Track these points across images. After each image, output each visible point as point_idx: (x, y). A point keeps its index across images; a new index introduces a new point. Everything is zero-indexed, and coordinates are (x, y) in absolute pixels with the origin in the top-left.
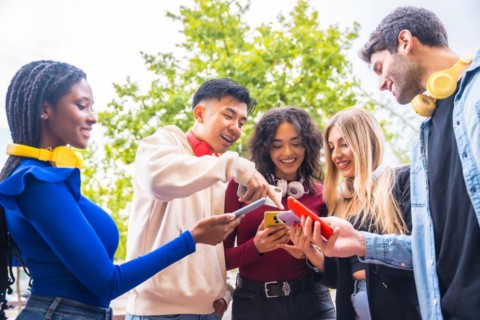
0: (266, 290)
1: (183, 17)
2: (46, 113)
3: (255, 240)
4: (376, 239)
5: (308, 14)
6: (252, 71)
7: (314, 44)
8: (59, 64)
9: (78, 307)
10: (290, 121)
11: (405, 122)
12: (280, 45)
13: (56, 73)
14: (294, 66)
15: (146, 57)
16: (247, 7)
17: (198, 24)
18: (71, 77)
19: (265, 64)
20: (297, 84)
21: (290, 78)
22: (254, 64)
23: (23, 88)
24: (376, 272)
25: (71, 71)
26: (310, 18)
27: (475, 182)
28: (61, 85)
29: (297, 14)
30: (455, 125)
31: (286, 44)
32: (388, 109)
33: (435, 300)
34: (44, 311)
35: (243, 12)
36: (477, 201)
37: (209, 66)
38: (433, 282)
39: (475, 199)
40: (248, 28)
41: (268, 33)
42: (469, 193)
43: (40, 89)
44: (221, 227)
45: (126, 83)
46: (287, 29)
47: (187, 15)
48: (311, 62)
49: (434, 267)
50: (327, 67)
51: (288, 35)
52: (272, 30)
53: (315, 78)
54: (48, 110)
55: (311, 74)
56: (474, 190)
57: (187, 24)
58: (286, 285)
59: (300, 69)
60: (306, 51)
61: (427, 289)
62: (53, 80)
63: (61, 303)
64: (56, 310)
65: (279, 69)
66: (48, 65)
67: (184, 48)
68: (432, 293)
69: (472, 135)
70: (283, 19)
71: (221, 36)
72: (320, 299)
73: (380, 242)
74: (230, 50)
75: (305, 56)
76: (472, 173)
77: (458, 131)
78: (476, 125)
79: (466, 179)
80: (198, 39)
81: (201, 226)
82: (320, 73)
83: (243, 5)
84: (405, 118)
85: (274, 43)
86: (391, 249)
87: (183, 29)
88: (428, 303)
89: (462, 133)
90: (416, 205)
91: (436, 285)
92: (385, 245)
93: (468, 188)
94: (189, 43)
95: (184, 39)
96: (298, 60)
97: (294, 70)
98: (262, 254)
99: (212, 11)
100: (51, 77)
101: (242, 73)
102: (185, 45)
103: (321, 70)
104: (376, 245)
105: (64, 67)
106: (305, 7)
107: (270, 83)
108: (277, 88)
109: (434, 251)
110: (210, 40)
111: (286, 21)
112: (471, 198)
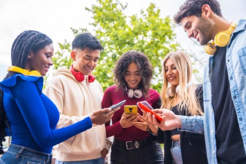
0: (127, 146)
1: (93, 10)
2: (30, 55)
3: (121, 121)
4: (187, 119)
5: (155, 10)
6: (127, 38)
7: (158, 26)
8: (42, 35)
9: (33, 152)
10: (135, 62)
11: (202, 64)
12: (141, 25)
13: (40, 38)
14: (148, 36)
15: (74, 30)
16: (126, 7)
17: (101, 14)
18: (46, 41)
19: (134, 35)
20: (149, 45)
21: (146, 42)
22: (128, 35)
23: (23, 41)
24: (186, 136)
25: (47, 39)
26: (156, 12)
27: (236, 93)
28: (41, 44)
29: (150, 10)
30: (227, 62)
31: (144, 25)
32: (194, 57)
33: (214, 151)
34: (16, 154)
35: (124, 9)
36: (237, 103)
37: (106, 35)
38: (213, 142)
39: (235, 102)
40: (126, 17)
41: (135, 19)
42: (233, 99)
43: (31, 43)
44: (104, 115)
45: (64, 43)
46: (145, 17)
47: (96, 10)
48: (157, 34)
49: (214, 134)
50: (164, 36)
51: (145, 21)
52: (137, 18)
53: (158, 42)
54: (32, 54)
55: (156, 40)
56: (235, 97)
57: (95, 14)
58: (137, 143)
59: (151, 37)
60: (154, 29)
61: (210, 144)
62: (38, 41)
63: (24, 150)
64: (22, 154)
65: (140, 37)
66: (37, 34)
67: (93, 26)
68: (213, 147)
69: (235, 68)
70: (143, 12)
71: (112, 20)
72: (155, 150)
73: (188, 121)
74: (117, 28)
75: (154, 31)
76: (235, 89)
77: (228, 65)
78: (237, 63)
79: (231, 91)
80: (101, 22)
81: (95, 114)
82: (161, 39)
83: (124, 5)
84: (202, 62)
85: (138, 24)
86: (194, 124)
87: (93, 16)
88: (211, 152)
89: (230, 66)
90: (206, 101)
91: (215, 143)
92: (191, 122)
93: (232, 96)
94: (95, 23)
95: (93, 21)
96: (150, 33)
97: (148, 38)
98: (124, 129)
99: (108, 8)
100: (38, 39)
101: (123, 39)
102: (93, 24)
103: (161, 38)
104: (186, 122)
105: (44, 36)
106: (154, 7)
107: (136, 44)
108: (140, 46)
109: (214, 126)
110: (107, 22)
111: (144, 14)
112: (234, 101)
